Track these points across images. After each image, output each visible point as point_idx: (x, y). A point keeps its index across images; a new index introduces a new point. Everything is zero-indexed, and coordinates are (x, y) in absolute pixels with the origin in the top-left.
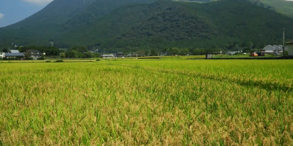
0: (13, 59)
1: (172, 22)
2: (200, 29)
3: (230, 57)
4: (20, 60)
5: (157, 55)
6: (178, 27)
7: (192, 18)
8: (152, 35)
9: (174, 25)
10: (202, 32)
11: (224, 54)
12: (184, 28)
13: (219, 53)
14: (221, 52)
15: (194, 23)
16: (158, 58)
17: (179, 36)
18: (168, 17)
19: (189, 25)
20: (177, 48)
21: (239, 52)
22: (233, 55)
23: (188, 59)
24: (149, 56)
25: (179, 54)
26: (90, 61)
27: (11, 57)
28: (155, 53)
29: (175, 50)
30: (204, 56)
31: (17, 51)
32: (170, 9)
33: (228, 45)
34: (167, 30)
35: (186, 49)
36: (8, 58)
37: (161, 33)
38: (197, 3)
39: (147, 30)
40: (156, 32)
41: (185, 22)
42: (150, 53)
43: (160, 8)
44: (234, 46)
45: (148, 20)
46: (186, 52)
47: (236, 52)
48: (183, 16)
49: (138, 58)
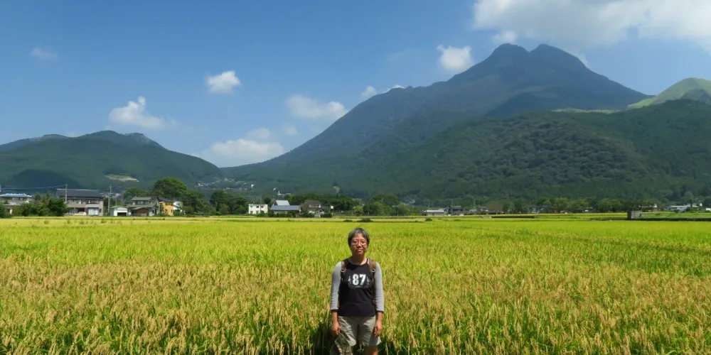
0: (283, 216)
1: (552, 149)
2: (609, 163)
3: (677, 216)
4: (294, 217)
5: (525, 212)
6: (564, 158)
7: (591, 141)
8: (513, 175)
9: (556, 156)
10: (612, 167)
11: (662, 210)
12: (575, 162)
13: (652, 209)
14: (656, 206)
15: (596, 151)
16: (533, 217)
17: (566, 176)
18: (542, 141)
19: (585, 155)
20: (565, 199)
21: (694, 206)
22: (683, 212)
23: (591, 219)
24: (511, 213)
25: (569, 211)
26: (416, 222)
27: (280, 213)
28: (523, 208)
29: (562, 202)
30: (625, 215)
31: (286, 203)
32: (547, 126)
33: (670, 192)
34: (543, 165)
35: (583, 201)
36: (276, 213)
37: (532, 171)
38: (601, 113)
39: (505, 166)
40: (520, 168)
41: (578, 149)
42: (512, 206)
43: (528, 125)
44: (682, 194)
45: (506, 147)
46: (582, 205)
47: (689, 206)
48: (574, 138)
49: (493, 217)
